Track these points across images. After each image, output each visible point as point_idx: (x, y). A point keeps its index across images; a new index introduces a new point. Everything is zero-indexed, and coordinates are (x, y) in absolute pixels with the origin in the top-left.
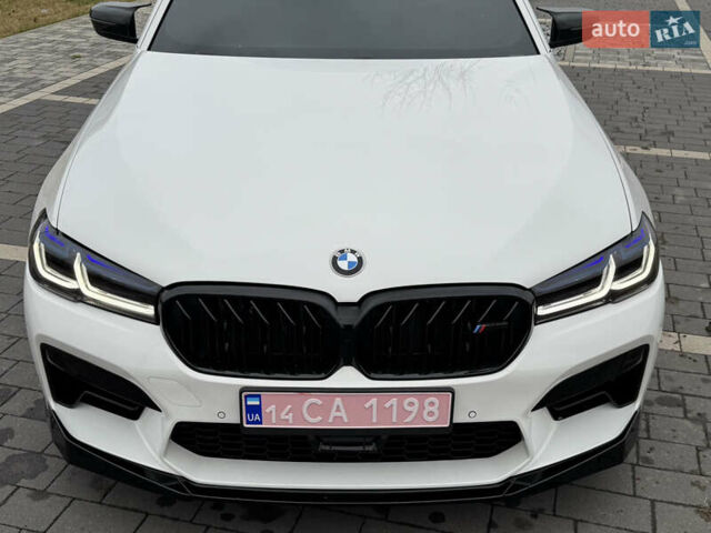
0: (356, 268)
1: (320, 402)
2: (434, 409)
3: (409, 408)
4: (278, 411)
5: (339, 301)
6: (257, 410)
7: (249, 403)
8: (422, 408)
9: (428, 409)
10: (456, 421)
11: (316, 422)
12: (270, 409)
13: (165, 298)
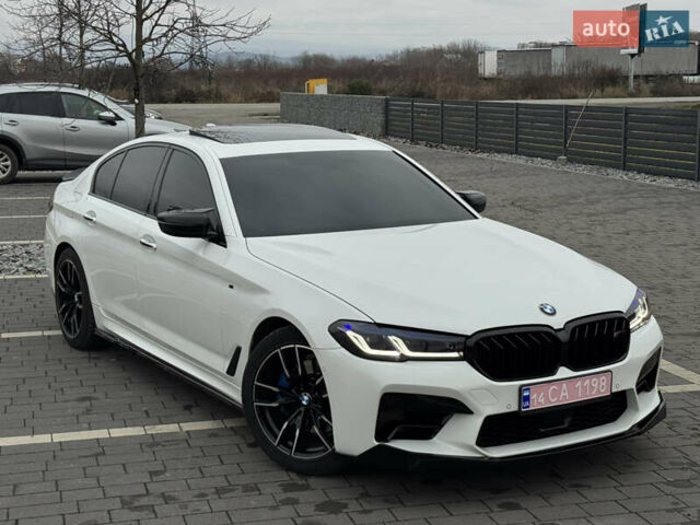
0: (553, 313)
1: (556, 388)
2: (604, 384)
3: (594, 385)
4: (538, 398)
6: (527, 399)
8: (599, 384)
9: (602, 384)
10: (614, 391)
11: (554, 402)
12: (533, 397)
13: (471, 343)
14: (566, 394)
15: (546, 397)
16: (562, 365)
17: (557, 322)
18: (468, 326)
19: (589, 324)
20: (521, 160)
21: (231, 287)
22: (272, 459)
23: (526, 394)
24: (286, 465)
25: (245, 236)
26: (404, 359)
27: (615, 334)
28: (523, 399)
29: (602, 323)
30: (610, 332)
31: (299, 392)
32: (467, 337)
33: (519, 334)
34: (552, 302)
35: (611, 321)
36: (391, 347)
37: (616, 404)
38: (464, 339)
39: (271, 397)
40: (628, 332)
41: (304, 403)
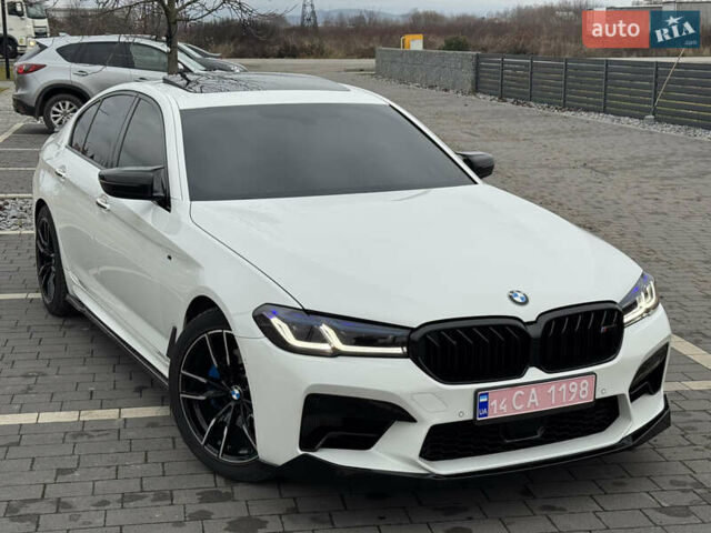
0: (525, 302)
1: (522, 393)
2: (586, 389)
3: (572, 391)
4: (498, 405)
5: (525, 320)
6: (485, 405)
7: (482, 400)
8: (579, 389)
9: (583, 389)
10: (597, 397)
11: (520, 409)
12: (493, 403)
13: (416, 336)
14: (535, 400)
15: (509, 403)
16: (532, 366)
17: (528, 314)
18: (413, 317)
19: (569, 316)
20: (606, 119)
21: (170, 258)
22: (199, 458)
23: (483, 400)
24: (214, 468)
25: (191, 200)
26: (336, 353)
27: (603, 329)
28: (480, 406)
29: (587, 315)
30: (597, 326)
31: (230, 385)
32: (413, 330)
33: (479, 327)
34: (523, 288)
35: (599, 313)
36: (322, 339)
37: (604, 412)
38: (407, 332)
39: (200, 389)
40: (621, 327)
41: (235, 397)
